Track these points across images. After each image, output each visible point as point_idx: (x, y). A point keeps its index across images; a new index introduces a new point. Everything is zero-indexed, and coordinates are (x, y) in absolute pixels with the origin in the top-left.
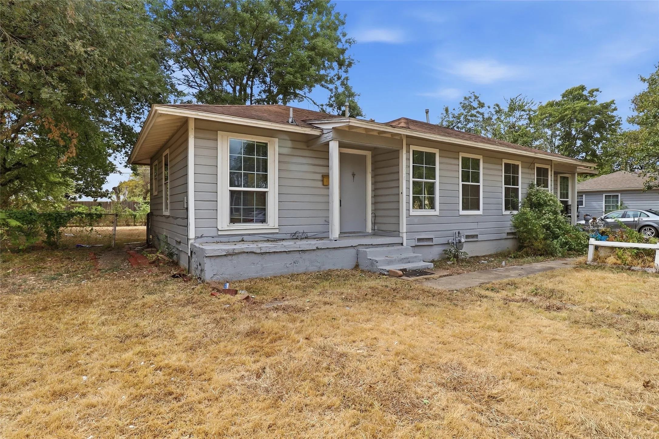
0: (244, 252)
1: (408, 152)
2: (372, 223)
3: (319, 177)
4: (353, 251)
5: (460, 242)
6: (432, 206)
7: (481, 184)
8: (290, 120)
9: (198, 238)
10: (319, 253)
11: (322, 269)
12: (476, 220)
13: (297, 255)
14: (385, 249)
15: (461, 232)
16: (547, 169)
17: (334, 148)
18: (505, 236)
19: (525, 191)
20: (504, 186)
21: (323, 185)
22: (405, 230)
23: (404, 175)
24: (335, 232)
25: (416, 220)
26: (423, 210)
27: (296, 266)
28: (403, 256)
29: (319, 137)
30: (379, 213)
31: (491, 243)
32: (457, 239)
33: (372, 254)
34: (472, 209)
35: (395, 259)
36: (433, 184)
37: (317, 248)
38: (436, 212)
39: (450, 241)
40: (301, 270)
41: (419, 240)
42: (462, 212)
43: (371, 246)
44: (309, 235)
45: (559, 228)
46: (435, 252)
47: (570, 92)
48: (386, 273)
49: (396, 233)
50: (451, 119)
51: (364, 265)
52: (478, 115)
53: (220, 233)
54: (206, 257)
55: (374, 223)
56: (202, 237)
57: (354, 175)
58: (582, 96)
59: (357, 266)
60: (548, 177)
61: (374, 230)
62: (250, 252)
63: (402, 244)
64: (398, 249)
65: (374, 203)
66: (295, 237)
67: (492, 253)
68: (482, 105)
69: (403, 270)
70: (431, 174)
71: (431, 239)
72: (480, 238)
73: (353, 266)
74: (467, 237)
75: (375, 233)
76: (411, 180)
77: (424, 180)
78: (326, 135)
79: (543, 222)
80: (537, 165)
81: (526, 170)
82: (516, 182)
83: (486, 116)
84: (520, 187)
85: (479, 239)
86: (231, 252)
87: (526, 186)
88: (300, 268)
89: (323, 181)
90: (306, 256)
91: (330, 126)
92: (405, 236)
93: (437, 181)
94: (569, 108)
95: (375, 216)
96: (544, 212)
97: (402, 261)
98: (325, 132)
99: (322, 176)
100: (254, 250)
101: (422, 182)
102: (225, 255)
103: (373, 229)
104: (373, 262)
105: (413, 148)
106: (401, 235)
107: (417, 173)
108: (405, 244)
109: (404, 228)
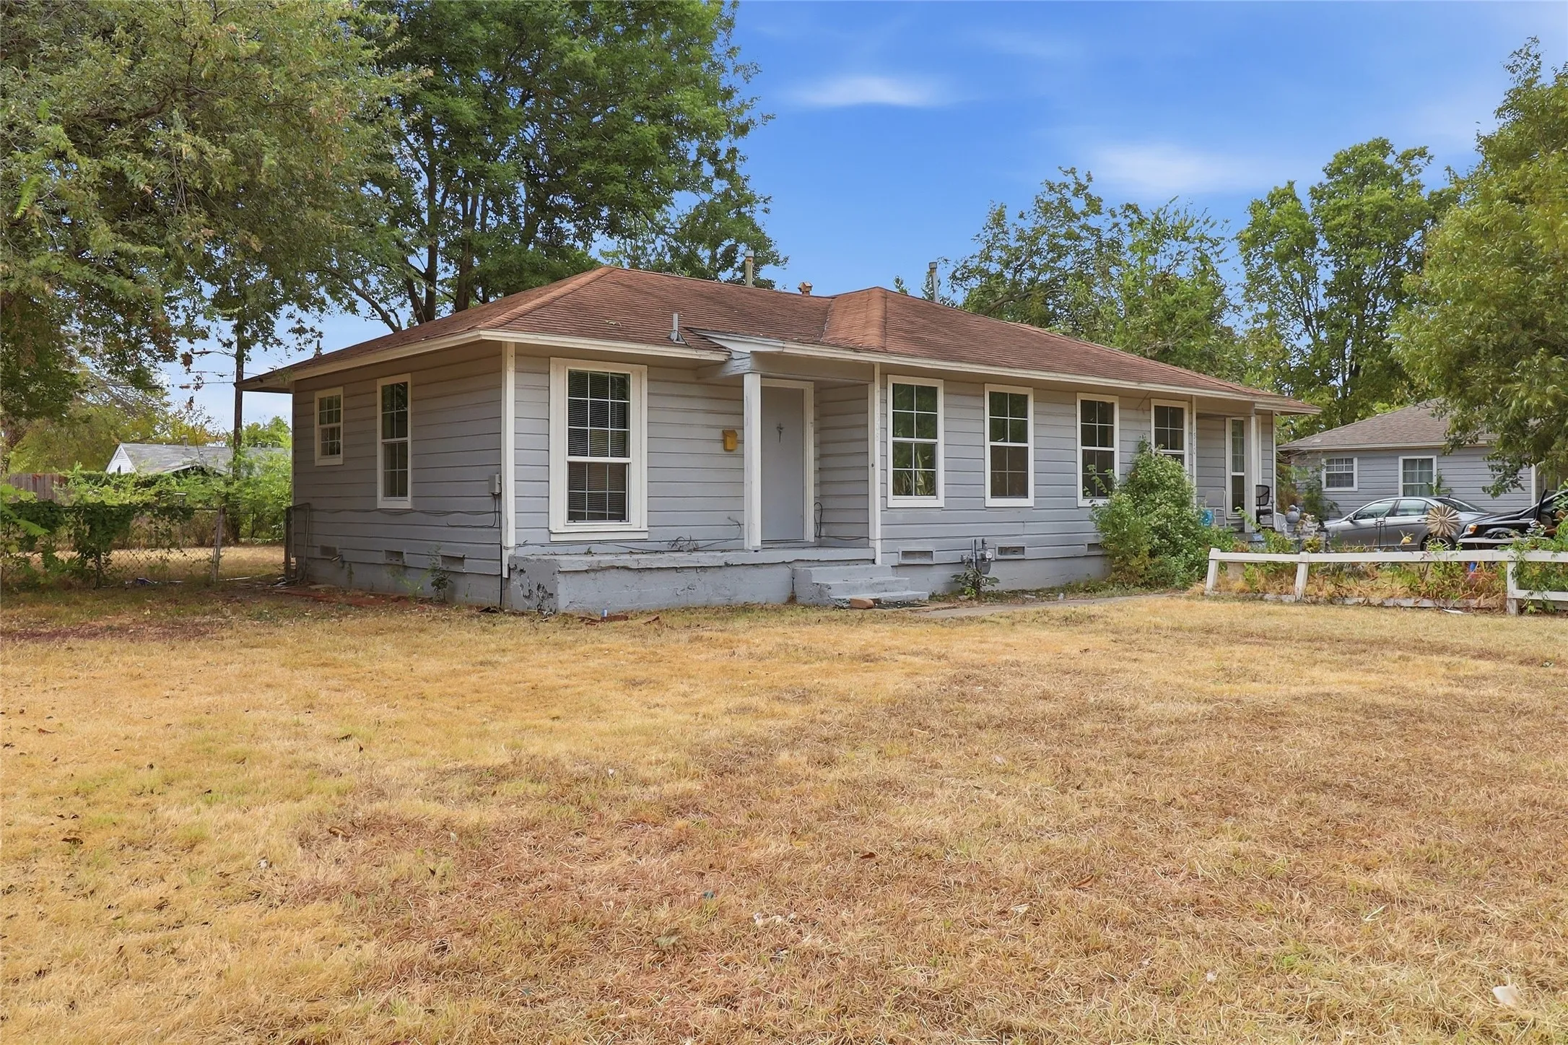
0: (613, 567)
1: (884, 387)
2: (816, 523)
3: (717, 434)
4: (785, 572)
5: (984, 559)
6: (930, 488)
7: (1031, 445)
8: (674, 336)
9: (520, 546)
10: (729, 571)
11: (734, 602)
12: (1022, 517)
13: (693, 573)
14: (843, 568)
15: (986, 539)
16: (1182, 410)
17: (752, 388)
18: (1084, 550)
19: (1128, 458)
20: (1080, 448)
21: (726, 450)
22: (878, 536)
23: (877, 432)
24: (754, 537)
25: (900, 516)
26: (914, 497)
27: (691, 594)
28: (875, 580)
29: (721, 364)
30: (829, 504)
31: (1052, 563)
32: (978, 553)
33: (820, 576)
34: (1012, 494)
35: (861, 585)
36: (933, 446)
37: (727, 565)
38: (938, 501)
39: (965, 558)
40: (701, 601)
41: (906, 554)
42: (992, 502)
43: (816, 564)
44: (701, 544)
45: (1186, 533)
46: (937, 579)
47: (1348, 159)
48: (845, 605)
49: (862, 540)
50: (1013, 244)
51: (804, 594)
52: (1084, 234)
53: (554, 538)
54: (560, 572)
55: (820, 524)
56: (525, 544)
57: (780, 429)
58: (1382, 169)
59: (792, 599)
60: (1182, 427)
61: (820, 537)
62: (623, 567)
63: (873, 561)
64: (867, 569)
65: (820, 484)
66: (676, 546)
67: (1056, 584)
68: (1094, 206)
69: (877, 601)
70: (928, 426)
71: (928, 554)
72: (1029, 553)
73: (785, 600)
74: (1003, 550)
75: (821, 543)
76: (891, 439)
77: (915, 440)
78: (737, 363)
79: (1155, 522)
80: (1155, 402)
81: (1131, 414)
82: (1106, 438)
83: (1106, 236)
84: (1116, 449)
85: (1028, 555)
86: (595, 566)
87: (1131, 447)
88: (699, 597)
89: (724, 441)
90: (707, 577)
91: (747, 349)
92: (878, 545)
93: (941, 440)
94: (1346, 207)
95: (821, 510)
96: (1158, 501)
97: (872, 587)
98: (734, 356)
99: (724, 433)
100: (629, 565)
101: (910, 445)
102: (586, 571)
103: (818, 536)
104: (822, 589)
105: (893, 379)
106: (871, 544)
107: (902, 425)
108: (878, 561)
109: (877, 531)
